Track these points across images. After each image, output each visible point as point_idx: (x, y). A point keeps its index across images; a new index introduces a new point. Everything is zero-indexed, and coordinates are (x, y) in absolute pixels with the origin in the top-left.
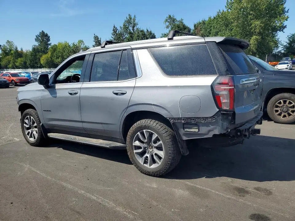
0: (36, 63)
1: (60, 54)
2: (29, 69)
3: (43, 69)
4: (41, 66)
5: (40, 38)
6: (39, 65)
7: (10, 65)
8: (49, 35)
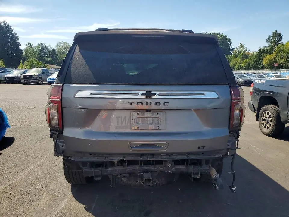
0: (259, 64)
1: (285, 54)
2: (251, 70)
3: (264, 70)
4: (263, 66)
5: (272, 38)
6: (261, 66)
7: (237, 66)
8: (282, 34)
